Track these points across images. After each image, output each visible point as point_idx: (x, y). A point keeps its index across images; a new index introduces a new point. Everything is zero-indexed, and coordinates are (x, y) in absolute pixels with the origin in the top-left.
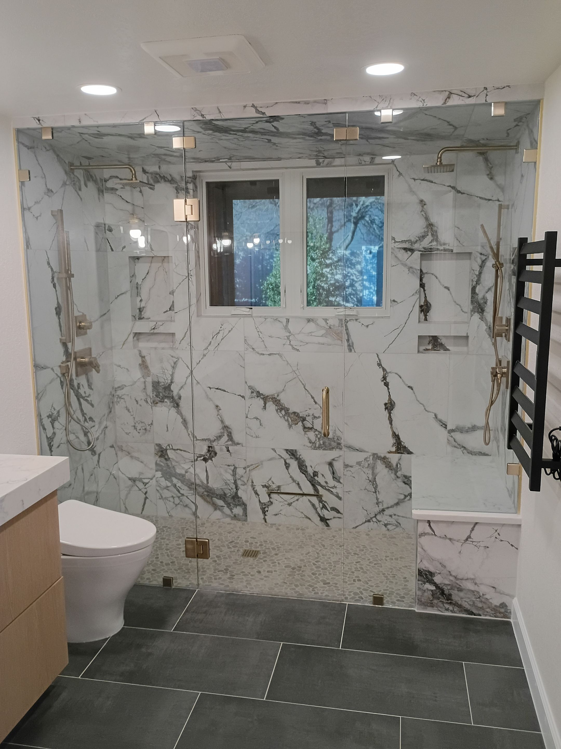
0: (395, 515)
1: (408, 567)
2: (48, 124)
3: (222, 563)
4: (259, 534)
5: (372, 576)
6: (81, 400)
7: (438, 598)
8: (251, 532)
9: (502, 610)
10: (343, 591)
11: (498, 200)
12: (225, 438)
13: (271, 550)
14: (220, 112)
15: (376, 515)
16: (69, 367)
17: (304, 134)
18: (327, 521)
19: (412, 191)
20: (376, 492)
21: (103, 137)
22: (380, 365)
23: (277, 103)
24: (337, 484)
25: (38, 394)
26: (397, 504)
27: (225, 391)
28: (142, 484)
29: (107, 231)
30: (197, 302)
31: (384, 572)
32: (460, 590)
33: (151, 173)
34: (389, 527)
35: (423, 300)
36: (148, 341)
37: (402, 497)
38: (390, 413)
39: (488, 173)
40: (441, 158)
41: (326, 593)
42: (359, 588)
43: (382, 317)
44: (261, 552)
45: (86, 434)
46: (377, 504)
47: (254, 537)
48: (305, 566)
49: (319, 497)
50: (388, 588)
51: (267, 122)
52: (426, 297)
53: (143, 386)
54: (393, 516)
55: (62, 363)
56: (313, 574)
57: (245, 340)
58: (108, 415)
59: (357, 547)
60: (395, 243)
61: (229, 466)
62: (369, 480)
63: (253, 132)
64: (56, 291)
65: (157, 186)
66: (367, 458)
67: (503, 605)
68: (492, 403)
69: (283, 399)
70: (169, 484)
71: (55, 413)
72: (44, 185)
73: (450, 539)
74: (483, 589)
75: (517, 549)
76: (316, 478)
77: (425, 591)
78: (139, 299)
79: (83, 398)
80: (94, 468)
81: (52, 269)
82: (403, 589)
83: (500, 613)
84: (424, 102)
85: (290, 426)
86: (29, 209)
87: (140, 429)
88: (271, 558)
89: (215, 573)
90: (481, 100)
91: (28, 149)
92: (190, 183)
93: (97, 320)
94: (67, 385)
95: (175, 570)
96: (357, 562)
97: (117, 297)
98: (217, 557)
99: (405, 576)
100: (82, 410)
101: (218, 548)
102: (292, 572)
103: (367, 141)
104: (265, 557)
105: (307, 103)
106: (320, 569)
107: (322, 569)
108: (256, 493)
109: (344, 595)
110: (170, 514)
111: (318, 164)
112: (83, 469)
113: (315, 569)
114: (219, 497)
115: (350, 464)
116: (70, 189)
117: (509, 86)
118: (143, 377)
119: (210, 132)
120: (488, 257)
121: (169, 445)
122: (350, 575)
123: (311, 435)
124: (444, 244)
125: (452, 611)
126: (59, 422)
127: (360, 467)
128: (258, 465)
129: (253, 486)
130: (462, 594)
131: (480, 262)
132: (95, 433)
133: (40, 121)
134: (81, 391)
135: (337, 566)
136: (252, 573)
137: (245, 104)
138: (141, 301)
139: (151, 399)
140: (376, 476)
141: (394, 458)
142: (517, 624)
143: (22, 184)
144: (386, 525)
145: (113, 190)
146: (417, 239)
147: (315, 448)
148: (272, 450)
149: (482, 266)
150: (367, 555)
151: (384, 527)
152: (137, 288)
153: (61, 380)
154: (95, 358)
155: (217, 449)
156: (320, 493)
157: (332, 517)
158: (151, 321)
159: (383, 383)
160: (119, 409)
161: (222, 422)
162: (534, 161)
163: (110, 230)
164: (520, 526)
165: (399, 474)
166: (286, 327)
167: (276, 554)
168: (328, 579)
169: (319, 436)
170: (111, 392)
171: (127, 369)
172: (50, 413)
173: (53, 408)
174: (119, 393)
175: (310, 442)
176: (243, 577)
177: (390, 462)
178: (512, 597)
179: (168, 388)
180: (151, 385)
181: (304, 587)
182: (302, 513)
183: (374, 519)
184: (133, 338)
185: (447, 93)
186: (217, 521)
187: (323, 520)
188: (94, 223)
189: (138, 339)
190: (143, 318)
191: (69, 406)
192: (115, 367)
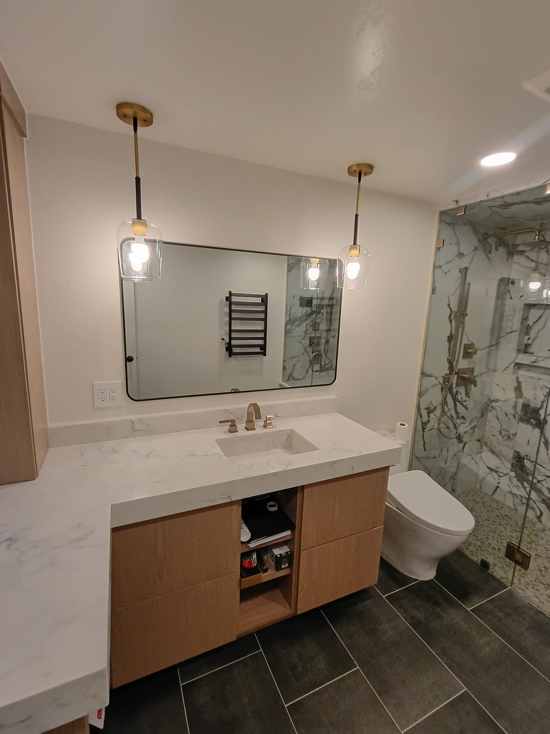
2: (463, 203)
6: (457, 403)
16: (450, 379)
21: (511, 207)
25: (420, 393)
28: (497, 476)
29: (510, 284)
36: (527, 371)
45: (455, 427)
53: (513, 404)
55: (445, 375)
58: (480, 418)
70: (520, 485)
71: (432, 407)
72: (457, 250)
78: (527, 337)
79: (459, 402)
80: (458, 452)
81: (451, 309)
86: (440, 267)
87: (504, 436)
89: (535, 581)
91: (448, 225)
93: (485, 349)
94: (446, 391)
97: (507, 333)
100: (456, 410)
110: (515, 508)
112: (448, 450)
116: (480, 254)
118: (516, 397)
121: (526, 456)
126: (434, 414)
132: (462, 429)
133: (458, 202)
134: (459, 397)
138: (529, 339)
139: (519, 416)
143: (438, 249)
145: (522, 252)
152: (528, 329)
153: (442, 387)
154: (475, 377)
158: (533, 356)
160: (490, 416)
163: (513, 283)
170: (486, 402)
171: (504, 389)
172: (428, 407)
173: (431, 404)
174: (494, 404)
179: (536, 411)
180: (521, 405)
184: (514, 366)
188: (499, 277)
189: (519, 368)
190: (527, 352)
191: (444, 405)
192: (494, 385)
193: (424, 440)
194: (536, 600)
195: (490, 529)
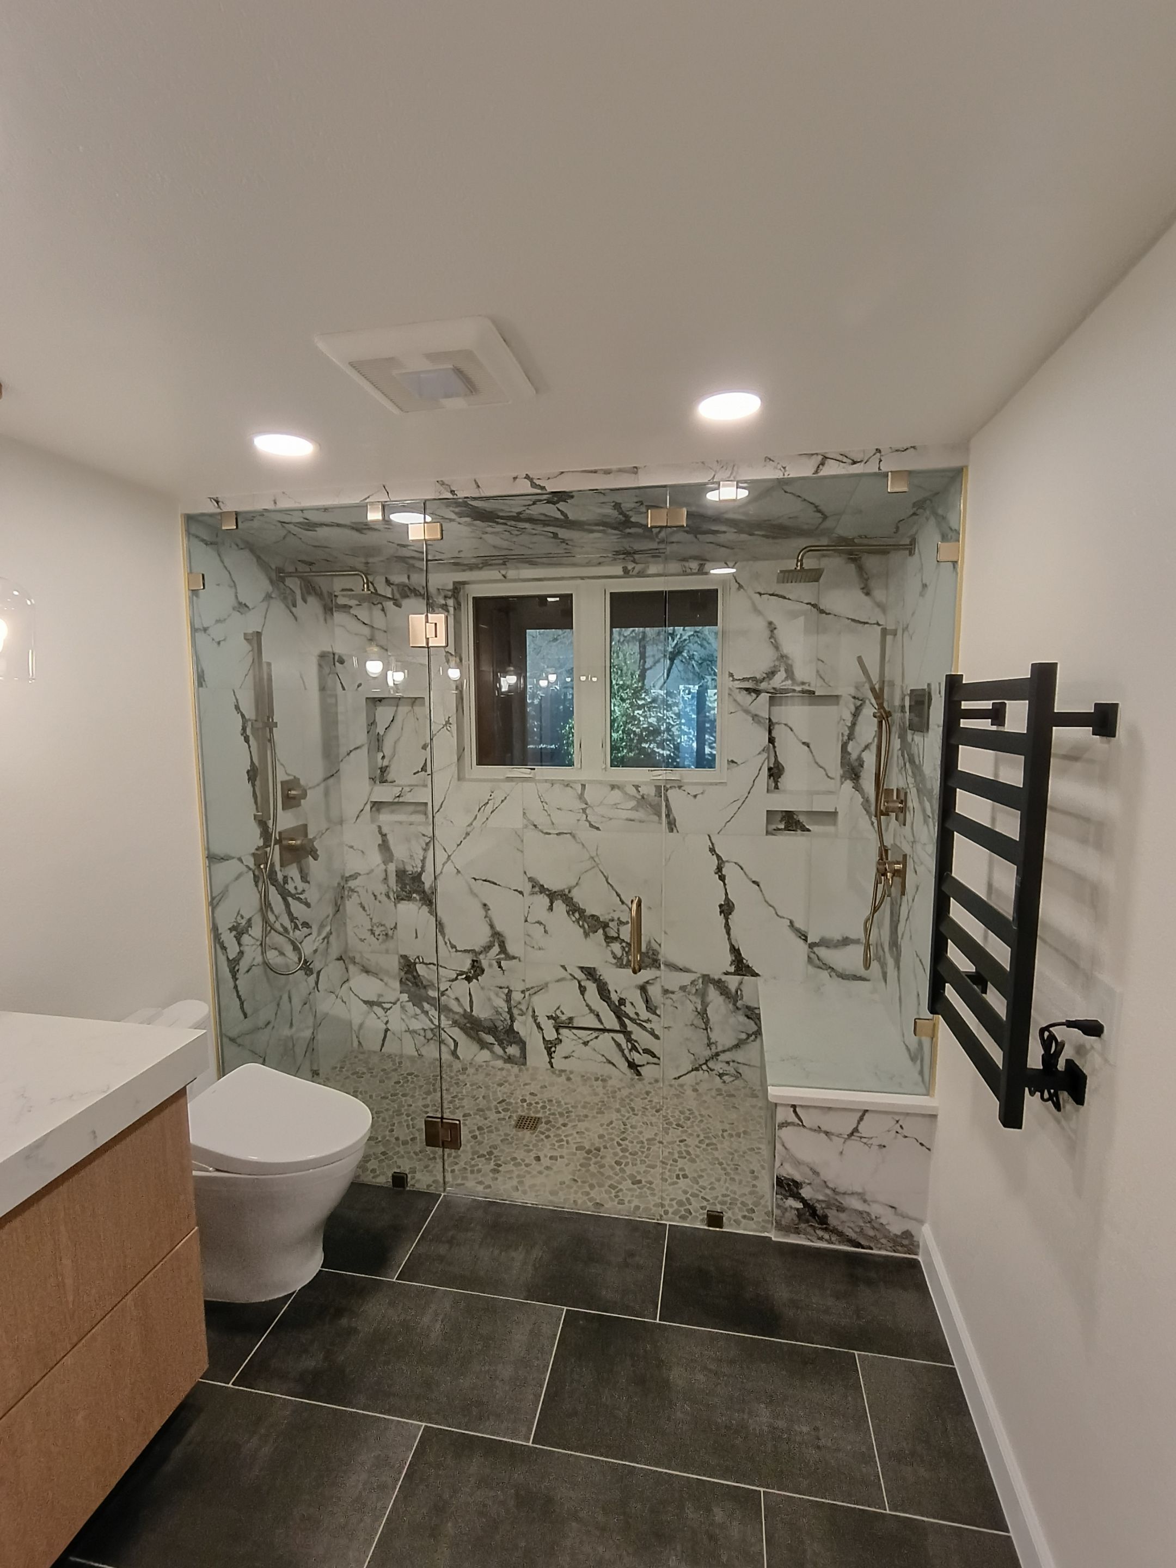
0: (734, 1061)
1: (756, 1151)
2: (229, 507)
3: (486, 1141)
4: (542, 1087)
5: (703, 1167)
6: (290, 899)
7: (807, 1221)
8: (530, 1084)
9: (905, 1242)
10: (662, 1198)
11: (878, 624)
12: (496, 949)
13: (558, 1116)
14: (478, 486)
15: (707, 1061)
16: (268, 855)
17: (604, 524)
18: (639, 1068)
19: (756, 610)
20: (706, 1029)
21: (317, 529)
22: (712, 850)
23: (562, 473)
24: (652, 1017)
25: (213, 899)
26: (737, 1046)
27: (495, 884)
28: (382, 1010)
29: (337, 664)
30: (458, 760)
31: (721, 1160)
32: (841, 1209)
33: (397, 585)
34: (725, 1078)
35: (773, 760)
36: (392, 812)
37: (744, 1036)
38: (727, 919)
39: (862, 586)
40: (802, 560)
41: (636, 1202)
42: (685, 1192)
43: (716, 784)
44: (543, 1120)
45: (296, 948)
46: (708, 1045)
47: (535, 1092)
48: (605, 1147)
49: (627, 1034)
50: (729, 1193)
51: (549, 502)
52: (776, 756)
53: (383, 875)
54: (731, 1064)
55: (257, 849)
56: (618, 1163)
57: (524, 813)
58: (334, 916)
59: (680, 1112)
60: (733, 681)
61: (501, 988)
62: (697, 1011)
63: (531, 520)
64: (249, 747)
65: (406, 603)
66: (694, 981)
67: (907, 1234)
68: (875, 909)
69: (577, 895)
70: (418, 1011)
71: (243, 922)
72: (233, 597)
73: (827, 1133)
74: (875, 1210)
75: (929, 1149)
76: (623, 1007)
77: (786, 1209)
78: (380, 755)
79: (292, 896)
80: (310, 994)
81: (243, 716)
82: (751, 1193)
83: (903, 1246)
84: (785, 471)
85: (586, 935)
86: (205, 630)
87: (379, 935)
88: (558, 1132)
89: (473, 1159)
90: (872, 468)
91: (206, 544)
92: (450, 598)
93: (318, 785)
94: (264, 882)
95: (416, 1153)
96: (681, 1141)
97: (348, 752)
98: (480, 1128)
99: (752, 1167)
100: (290, 914)
101: (481, 1113)
102: (585, 1158)
103: (696, 537)
104: (549, 1130)
105: (607, 472)
106: (627, 1154)
107: (631, 1154)
108: (539, 1027)
109: (663, 1206)
110: (420, 1053)
111: (626, 571)
112: (290, 998)
113: (621, 1154)
114: (487, 1031)
115: (670, 989)
116: (278, 607)
117: (914, 447)
118: (383, 862)
119: (468, 519)
120: (865, 702)
121: (418, 957)
122: (671, 1165)
123: (616, 947)
124: (803, 683)
125: (830, 1242)
126: (250, 935)
127: (684, 994)
128: (543, 988)
129: (535, 1017)
130: (843, 1216)
131: (853, 709)
132: (307, 948)
133: (220, 504)
134: (290, 887)
135: (653, 1148)
136: (527, 1161)
137: (515, 475)
138: (383, 757)
139: (394, 893)
140: (707, 1006)
141: (733, 982)
142: (931, 1264)
143: (195, 592)
144: (721, 1075)
145: (346, 608)
146: (765, 675)
147: (621, 966)
148: (561, 969)
149: (856, 714)
150: (696, 1128)
151: (718, 1078)
152: (378, 740)
153: (254, 874)
154: (312, 841)
155: (485, 964)
156: (629, 1029)
157: (645, 1063)
158: (395, 786)
159: (717, 876)
160: (351, 906)
161: (492, 926)
162: (955, 559)
163: (342, 662)
164: (934, 1116)
165: (739, 1003)
166: (581, 797)
167: (564, 1125)
168: (639, 1173)
169: (627, 949)
170: (339, 884)
171: (363, 852)
172: (235, 924)
173: (239, 915)
174: (352, 884)
175: (615, 957)
176: (514, 1168)
177: (727, 987)
178: (921, 1222)
179: (417, 878)
180: (395, 874)
181: (603, 1189)
182: (603, 1056)
183: (704, 1067)
184: (371, 808)
185: (820, 458)
186: (484, 1064)
187: (632, 1066)
188: (317, 652)
189: (378, 810)
190: (386, 781)
191: (267, 911)
192: (346, 848)
193: (239, 997)
194: (480, 1188)
195: (391, 1113)
